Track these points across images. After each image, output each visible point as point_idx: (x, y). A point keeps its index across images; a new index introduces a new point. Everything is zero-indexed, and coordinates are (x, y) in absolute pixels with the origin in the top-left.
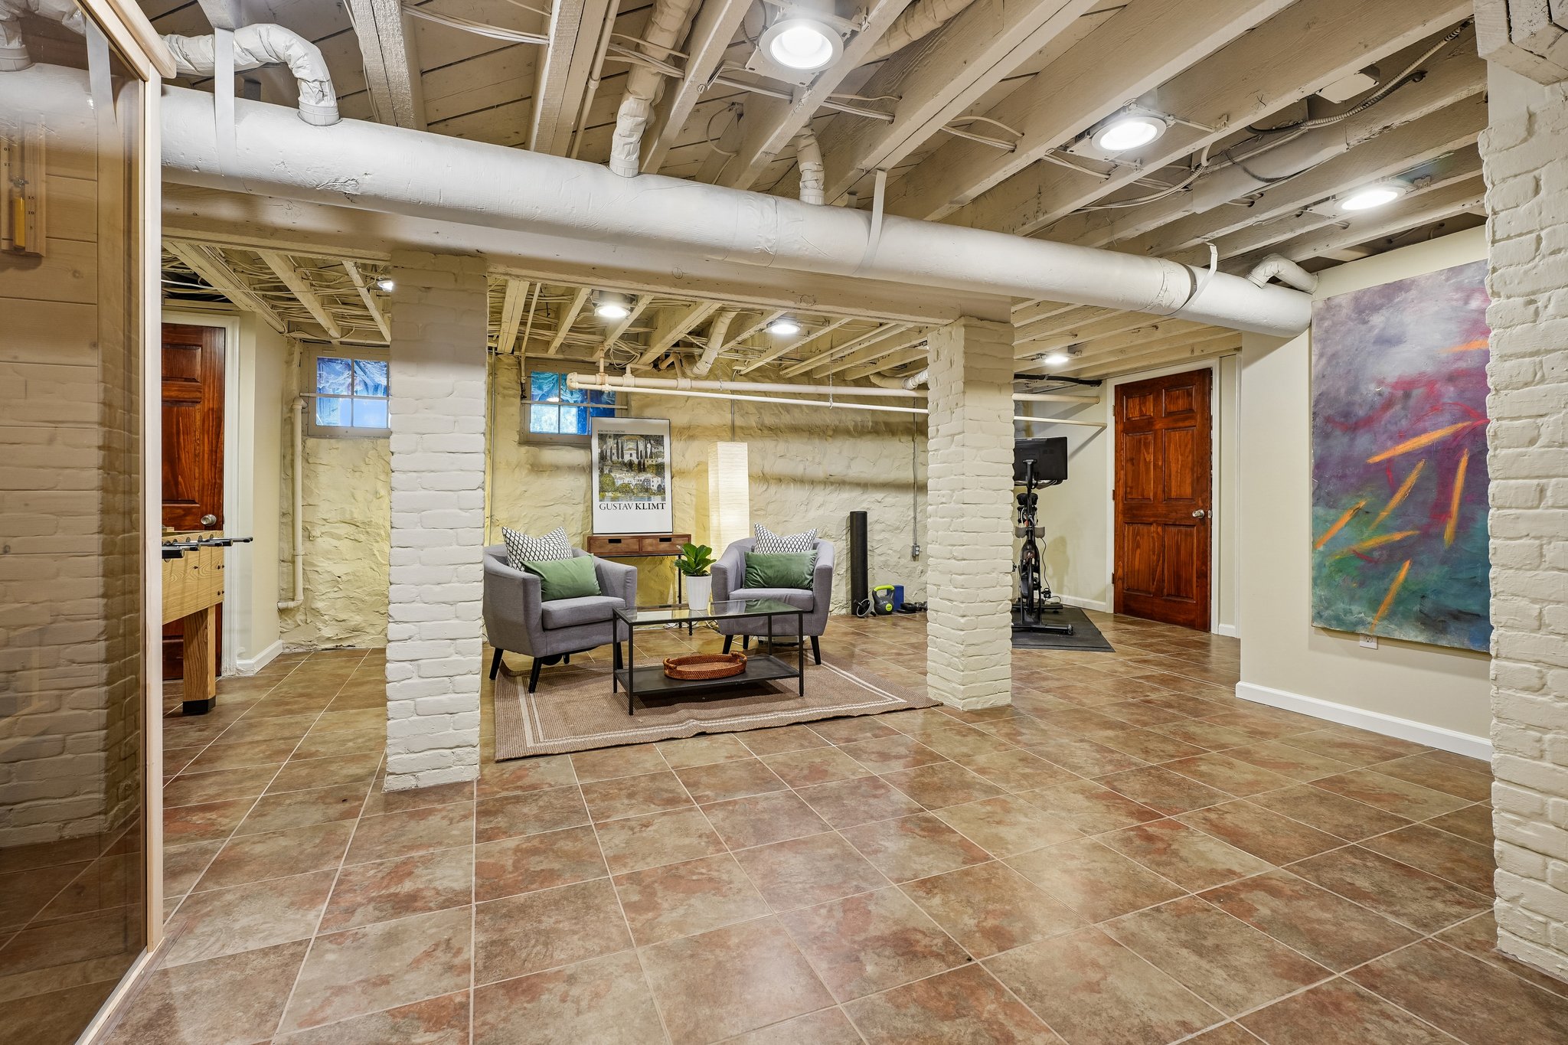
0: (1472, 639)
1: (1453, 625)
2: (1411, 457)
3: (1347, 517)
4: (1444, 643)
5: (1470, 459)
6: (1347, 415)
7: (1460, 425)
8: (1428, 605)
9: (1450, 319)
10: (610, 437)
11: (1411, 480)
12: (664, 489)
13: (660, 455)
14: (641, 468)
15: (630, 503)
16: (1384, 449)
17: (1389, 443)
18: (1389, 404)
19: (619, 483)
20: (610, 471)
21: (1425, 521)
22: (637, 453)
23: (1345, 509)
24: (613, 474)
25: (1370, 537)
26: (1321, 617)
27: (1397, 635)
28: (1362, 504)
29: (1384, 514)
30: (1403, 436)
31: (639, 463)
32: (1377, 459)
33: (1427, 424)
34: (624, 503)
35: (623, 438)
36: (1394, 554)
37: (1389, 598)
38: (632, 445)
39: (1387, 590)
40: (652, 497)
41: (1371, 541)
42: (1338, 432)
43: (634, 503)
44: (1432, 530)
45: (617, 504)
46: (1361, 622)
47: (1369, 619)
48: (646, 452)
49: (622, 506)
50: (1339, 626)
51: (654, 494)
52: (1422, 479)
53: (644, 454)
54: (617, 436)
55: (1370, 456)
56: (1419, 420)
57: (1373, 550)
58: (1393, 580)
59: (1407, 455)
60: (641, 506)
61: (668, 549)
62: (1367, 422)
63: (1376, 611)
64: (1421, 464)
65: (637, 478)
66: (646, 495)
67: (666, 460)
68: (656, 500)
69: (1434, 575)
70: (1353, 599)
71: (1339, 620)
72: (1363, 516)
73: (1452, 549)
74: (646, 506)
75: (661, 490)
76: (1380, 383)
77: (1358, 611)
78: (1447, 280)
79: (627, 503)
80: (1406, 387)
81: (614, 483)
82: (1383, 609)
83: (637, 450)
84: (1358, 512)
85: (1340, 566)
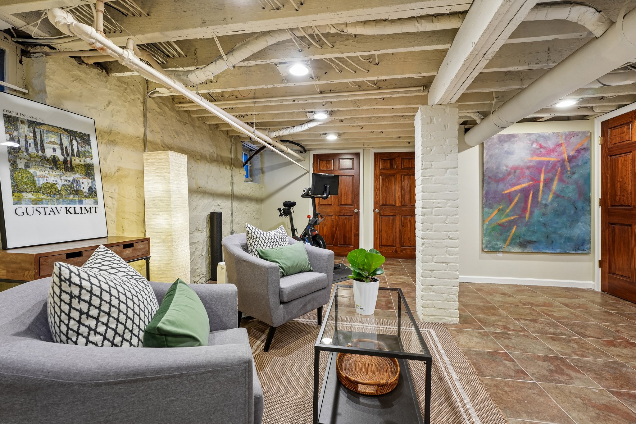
0: (534, 249)
1: (529, 245)
2: (516, 192)
3: (496, 212)
4: (526, 251)
5: (533, 193)
6: (496, 176)
7: (530, 183)
8: (521, 239)
9: (528, 149)
10: (22, 122)
11: (516, 199)
12: (95, 192)
13: (88, 155)
14: (68, 167)
15: (59, 207)
16: (508, 189)
17: (510, 187)
18: (509, 174)
19: (41, 182)
20: (27, 166)
21: (520, 213)
22: (62, 149)
23: (496, 209)
24: (31, 171)
25: (503, 218)
26: (487, 247)
27: (512, 250)
28: (501, 207)
29: (508, 211)
30: (514, 185)
31: (65, 161)
32: (506, 192)
33: (521, 182)
34: (50, 206)
35: (42, 128)
36: (511, 223)
37: (509, 239)
38: (54, 138)
39: (509, 236)
40: (84, 200)
41: (504, 220)
42: (493, 182)
43: (64, 207)
44: (522, 216)
45: (40, 207)
46: (501, 247)
47: (504, 246)
48: (72, 149)
49: (48, 211)
50: (493, 250)
51: (85, 197)
52: (519, 199)
53: (69, 149)
54: (32, 123)
55: (504, 191)
56: (518, 180)
57: (505, 223)
58: (511, 232)
59: (515, 191)
60: (72, 210)
61: (131, 255)
62: (502, 179)
63: (505, 243)
64: (519, 194)
65: (64, 178)
66: (76, 198)
67: (95, 161)
68: (88, 203)
69: (523, 229)
70: (498, 240)
71: (493, 247)
72: (501, 211)
73: (528, 221)
74: (78, 210)
75: (92, 193)
76: (507, 166)
77: (500, 244)
78: (527, 137)
79: (54, 207)
80: (515, 169)
81: (33, 181)
82: (508, 242)
83: (61, 145)
84: (499, 210)
85: (493, 229)
